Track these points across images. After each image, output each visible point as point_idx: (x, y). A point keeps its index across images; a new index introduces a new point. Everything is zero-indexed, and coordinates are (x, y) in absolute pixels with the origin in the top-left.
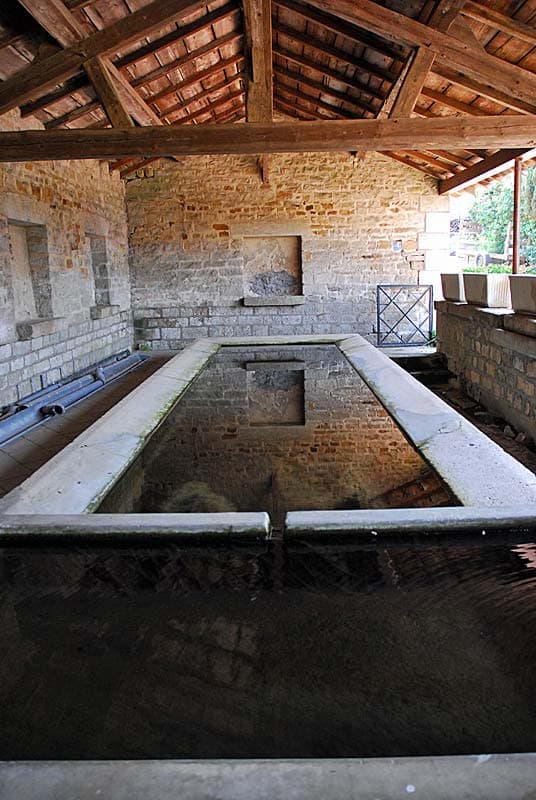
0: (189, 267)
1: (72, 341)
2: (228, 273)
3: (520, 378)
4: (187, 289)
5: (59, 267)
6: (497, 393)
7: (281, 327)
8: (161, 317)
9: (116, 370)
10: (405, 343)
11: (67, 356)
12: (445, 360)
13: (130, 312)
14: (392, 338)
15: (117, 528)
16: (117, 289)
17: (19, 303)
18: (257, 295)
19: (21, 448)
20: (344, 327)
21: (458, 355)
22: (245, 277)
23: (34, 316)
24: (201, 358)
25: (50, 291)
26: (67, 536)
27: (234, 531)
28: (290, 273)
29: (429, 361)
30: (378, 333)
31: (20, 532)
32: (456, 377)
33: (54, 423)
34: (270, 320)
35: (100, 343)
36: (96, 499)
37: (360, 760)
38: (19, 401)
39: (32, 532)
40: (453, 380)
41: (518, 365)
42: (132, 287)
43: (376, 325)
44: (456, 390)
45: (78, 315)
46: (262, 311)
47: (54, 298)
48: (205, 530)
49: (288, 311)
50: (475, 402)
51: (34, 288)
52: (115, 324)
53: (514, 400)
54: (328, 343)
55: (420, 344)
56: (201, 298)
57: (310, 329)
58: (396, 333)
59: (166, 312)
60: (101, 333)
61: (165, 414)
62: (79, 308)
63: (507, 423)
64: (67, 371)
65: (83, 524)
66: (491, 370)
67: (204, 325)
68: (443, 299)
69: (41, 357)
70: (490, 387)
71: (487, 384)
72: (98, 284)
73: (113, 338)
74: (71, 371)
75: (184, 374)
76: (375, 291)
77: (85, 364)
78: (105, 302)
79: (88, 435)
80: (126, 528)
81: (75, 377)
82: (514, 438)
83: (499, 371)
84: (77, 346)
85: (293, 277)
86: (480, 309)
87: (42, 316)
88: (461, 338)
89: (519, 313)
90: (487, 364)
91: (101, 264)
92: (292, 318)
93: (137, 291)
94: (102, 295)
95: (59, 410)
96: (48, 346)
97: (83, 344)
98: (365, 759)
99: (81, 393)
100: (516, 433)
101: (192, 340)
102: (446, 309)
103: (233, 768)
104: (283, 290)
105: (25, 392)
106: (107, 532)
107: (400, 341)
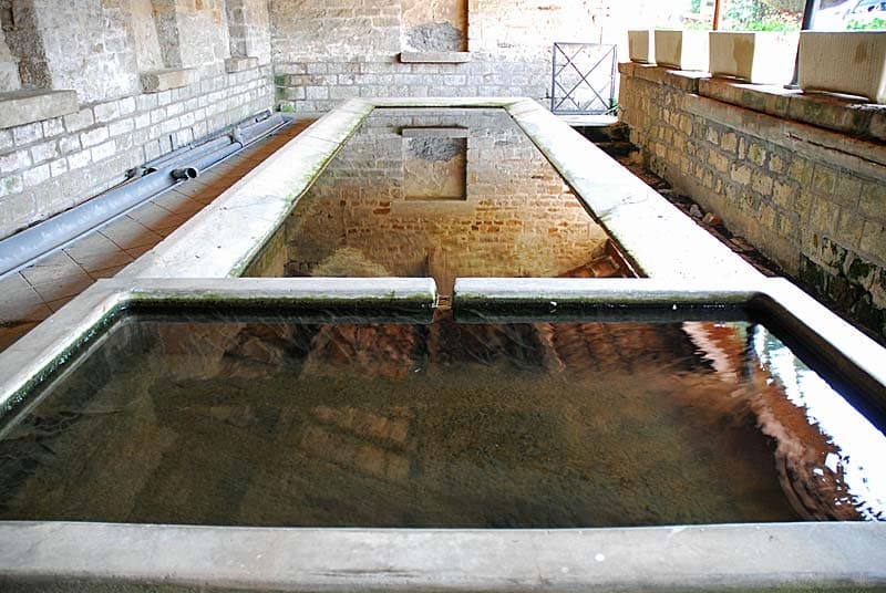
0: (338, 15)
1: (205, 97)
2: (383, 23)
3: (712, 152)
4: (336, 42)
5: (187, 9)
6: (685, 168)
7: (442, 88)
8: (306, 74)
9: (254, 132)
10: (582, 111)
11: (200, 115)
12: (627, 130)
13: (270, 67)
14: (567, 104)
15: (264, 293)
16: (254, 39)
17: (142, 49)
18: (415, 50)
19: (151, 214)
20: (514, 90)
21: (642, 124)
22: (402, 28)
23: (160, 65)
24: (352, 119)
25: (177, 36)
26: (208, 302)
27: (396, 297)
28: (454, 26)
29: (609, 132)
30: (553, 98)
31: (155, 297)
32: (638, 150)
33: (187, 187)
34: (430, 80)
35: (237, 101)
36: (239, 265)
37: (545, 531)
38: (146, 163)
39: (168, 297)
40: (634, 154)
41: (712, 136)
42: (272, 38)
43: (550, 90)
44: (638, 165)
45: (210, 66)
46: (421, 68)
47: (183, 45)
48: (364, 296)
49: (451, 69)
50: (659, 178)
51: (159, 32)
52: (253, 80)
53: (704, 175)
54: (496, 107)
55: (599, 113)
56: (352, 52)
57: (474, 91)
58: (572, 99)
59: (312, 68)
60: (238, 90)
61: (313, 177)
62: (211, 59)
63: (694, 203)
64: (200, 132)
65: (226, 288)
66: (679, 142)
67: (354, 84)
68: (629, 61)
69: (170, 114)
70: (677, 162)
71: (674, 158)
72: (232, 32)
73: (250, 96)
74: (204, 131)
75: (333, 135)
76: (551, 50)
77: (220, 125)
78: (241, 53)
79: (227, 198)
80: (276, 293)
81: (209, 138)
82: (701, 219)
83: (689, 143)
84: (210, 104)
85: (457, 30)
86: (671, 72)
87: (170, 66)
88: (647, 105)
89: (718, 77)
90: (675, 135)
91: (236, 8)
92: (455, 78)
93: (277, 43)
94: (238, 45)
95: (192, 173)
96: (179, 101)
97: (217, 102)
98: (551, 530)
99: (216, 156)
100: (704, 214)
101: (341, 102)
102: (633, 73)
103: (406, 537)
104: (446, 44)
105: (152, 154)
106: (253, 297)
107: (576, 108)
